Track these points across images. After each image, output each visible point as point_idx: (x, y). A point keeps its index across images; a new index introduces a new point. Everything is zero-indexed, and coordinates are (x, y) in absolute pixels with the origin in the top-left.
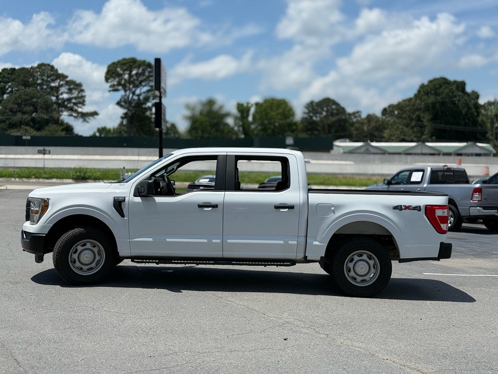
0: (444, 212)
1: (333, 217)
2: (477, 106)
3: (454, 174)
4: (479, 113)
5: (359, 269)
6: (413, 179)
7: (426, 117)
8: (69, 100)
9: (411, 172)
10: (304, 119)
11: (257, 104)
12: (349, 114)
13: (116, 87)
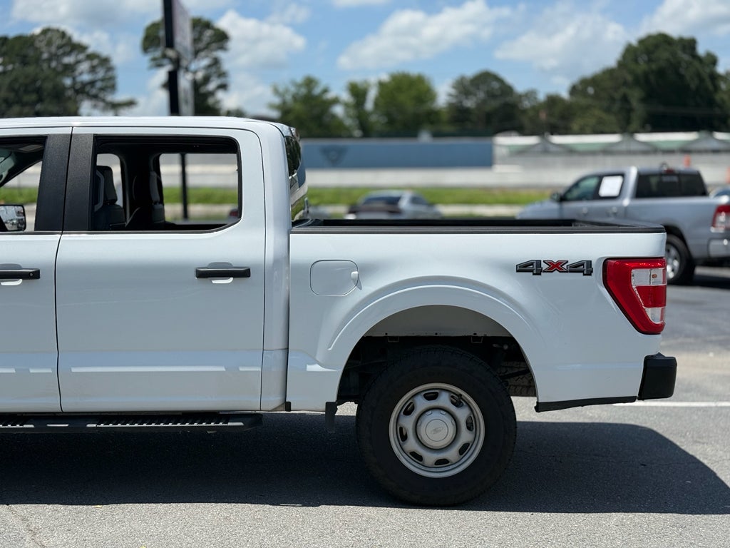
0: (654, 276)
1: (355, 296)
2: (714, 77)
3: (679, 179)
4: (716, 88)
5: (430, 429)
6: (604, 191)
7: (635, 95)
8: (92, 83)
9: (600, 178)
10: (451, 106)
11: (381, 85)
12: (520, 96)
13: (159, 62)
